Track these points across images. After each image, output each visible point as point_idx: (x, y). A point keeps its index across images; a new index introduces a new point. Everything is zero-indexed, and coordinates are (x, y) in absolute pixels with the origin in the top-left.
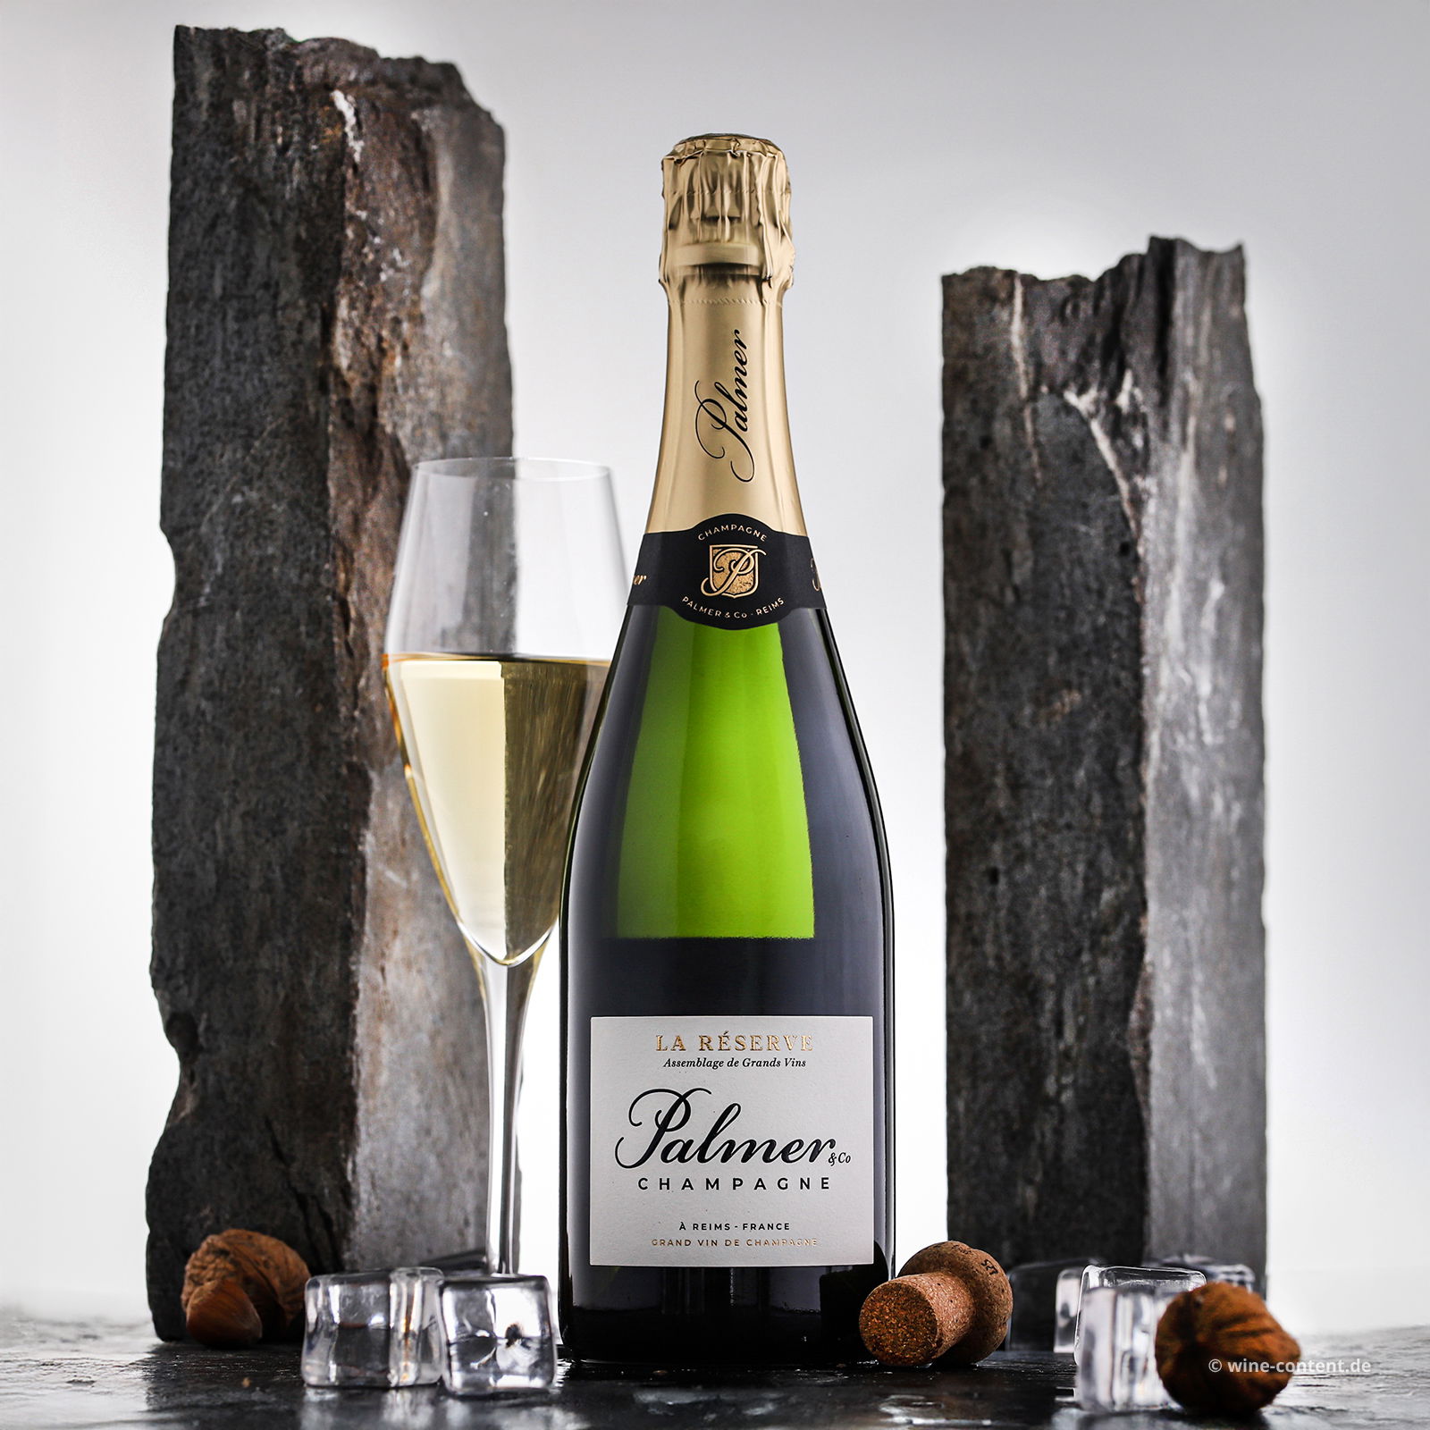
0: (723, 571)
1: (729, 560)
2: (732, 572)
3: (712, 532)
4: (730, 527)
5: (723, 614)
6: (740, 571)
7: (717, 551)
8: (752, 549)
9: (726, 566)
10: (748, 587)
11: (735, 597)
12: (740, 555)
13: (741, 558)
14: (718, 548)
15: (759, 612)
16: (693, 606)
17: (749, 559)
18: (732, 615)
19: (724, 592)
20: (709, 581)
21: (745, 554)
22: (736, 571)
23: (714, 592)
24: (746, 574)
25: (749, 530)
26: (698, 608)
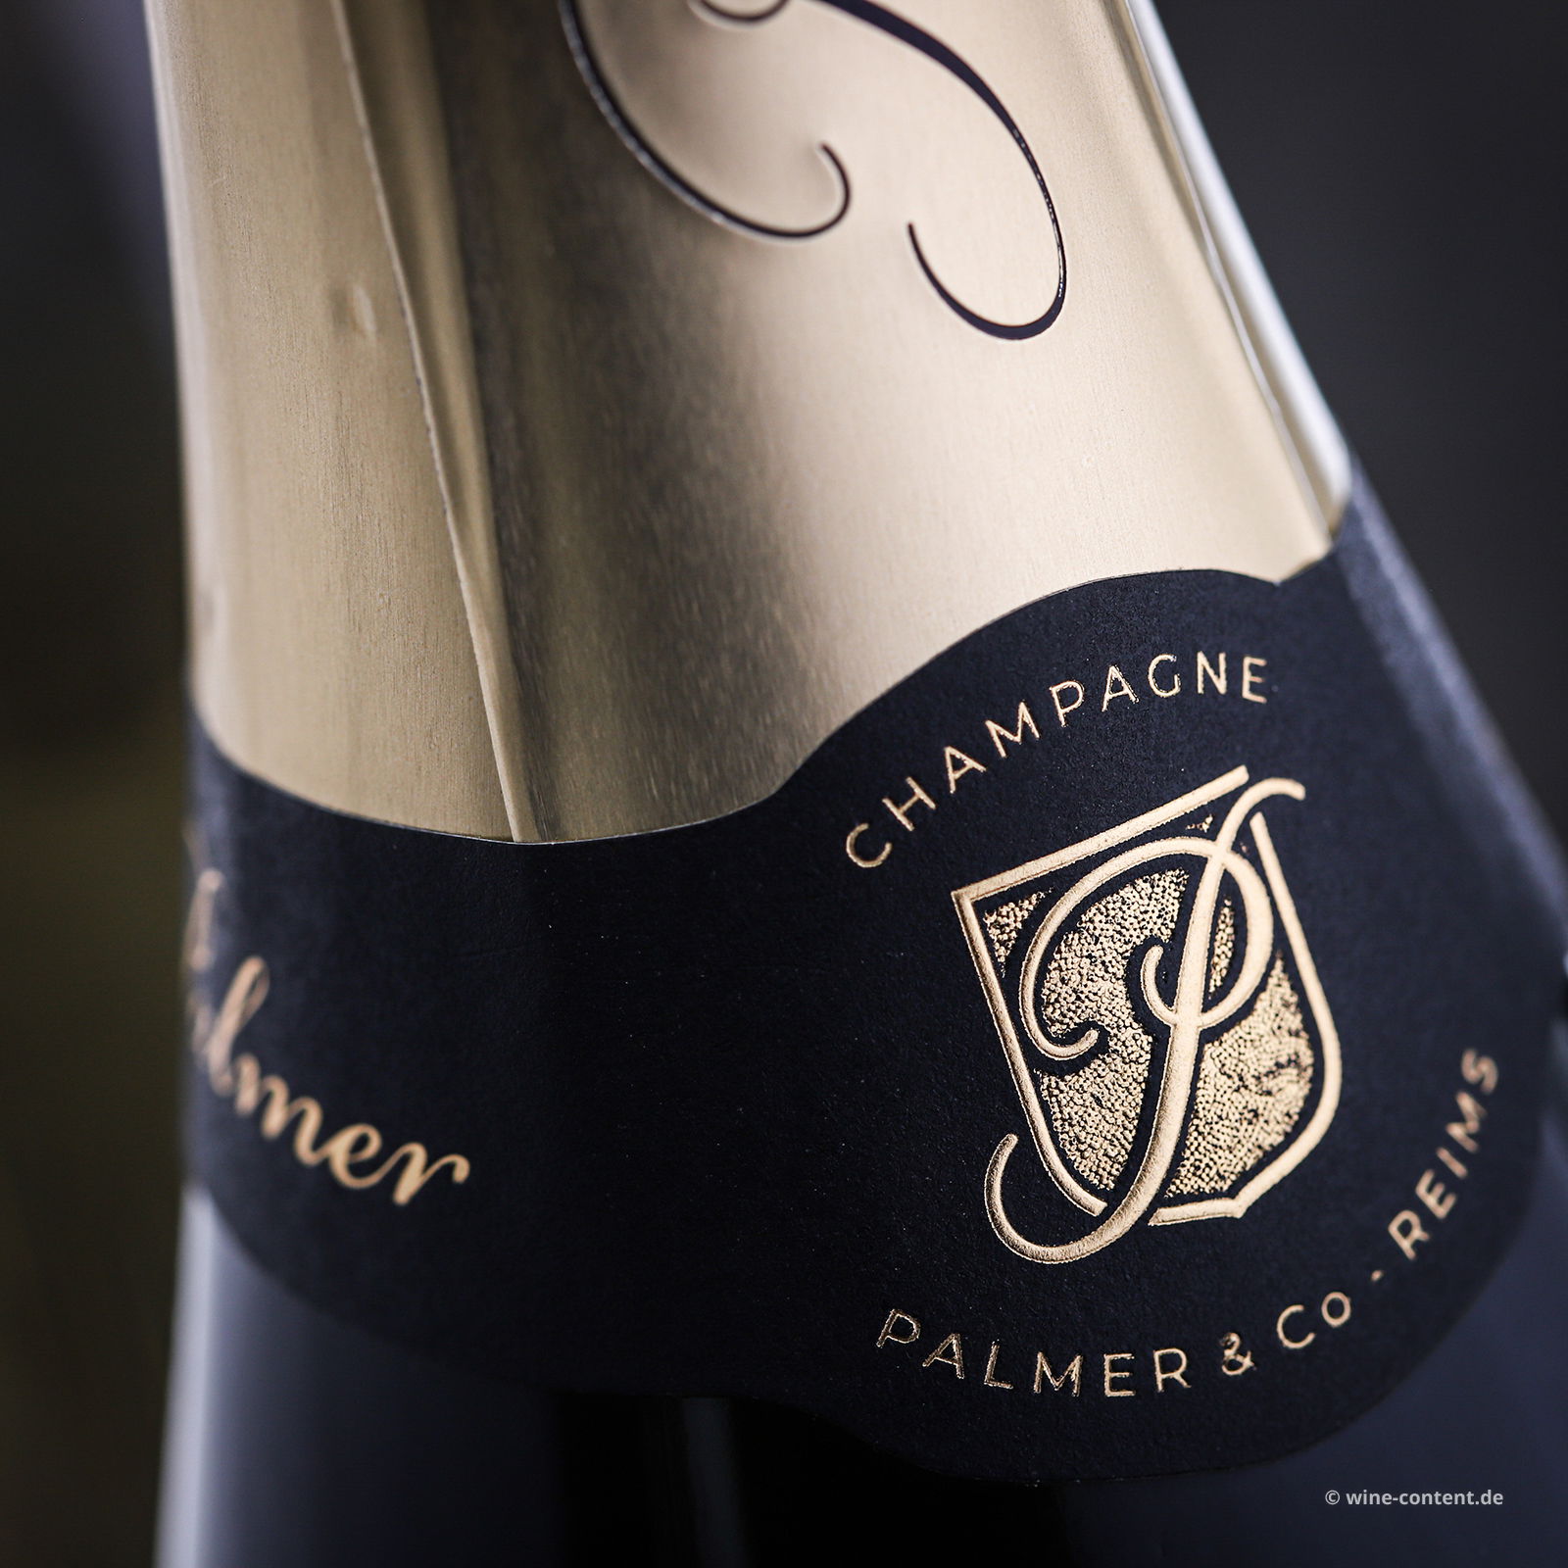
0: (1101, 1048)
1: (1113, 951)
2: (1160, 1035)
3: (935, 783)
4: (1043, 712)
5: (1206, 1359)
6: (1210, 1001)
7: (1014, 916)
9: (1109, 998)
10: (1292, 1091)
11: (1235, 1208)
13: (1187, 902)
14: (1016, 894)
15: (1407, 1235)
16: (974, 1359)
17: (1229, 887)
18: (1260, 1343)
19: (1160, 1201)
20: (1027, 1152)
21: (1194, 866)
22: (1186, 1019)
23: (1088, 1224)
24: (1247, 1009)
25: (1164, 677)
26: (1016, 1367)
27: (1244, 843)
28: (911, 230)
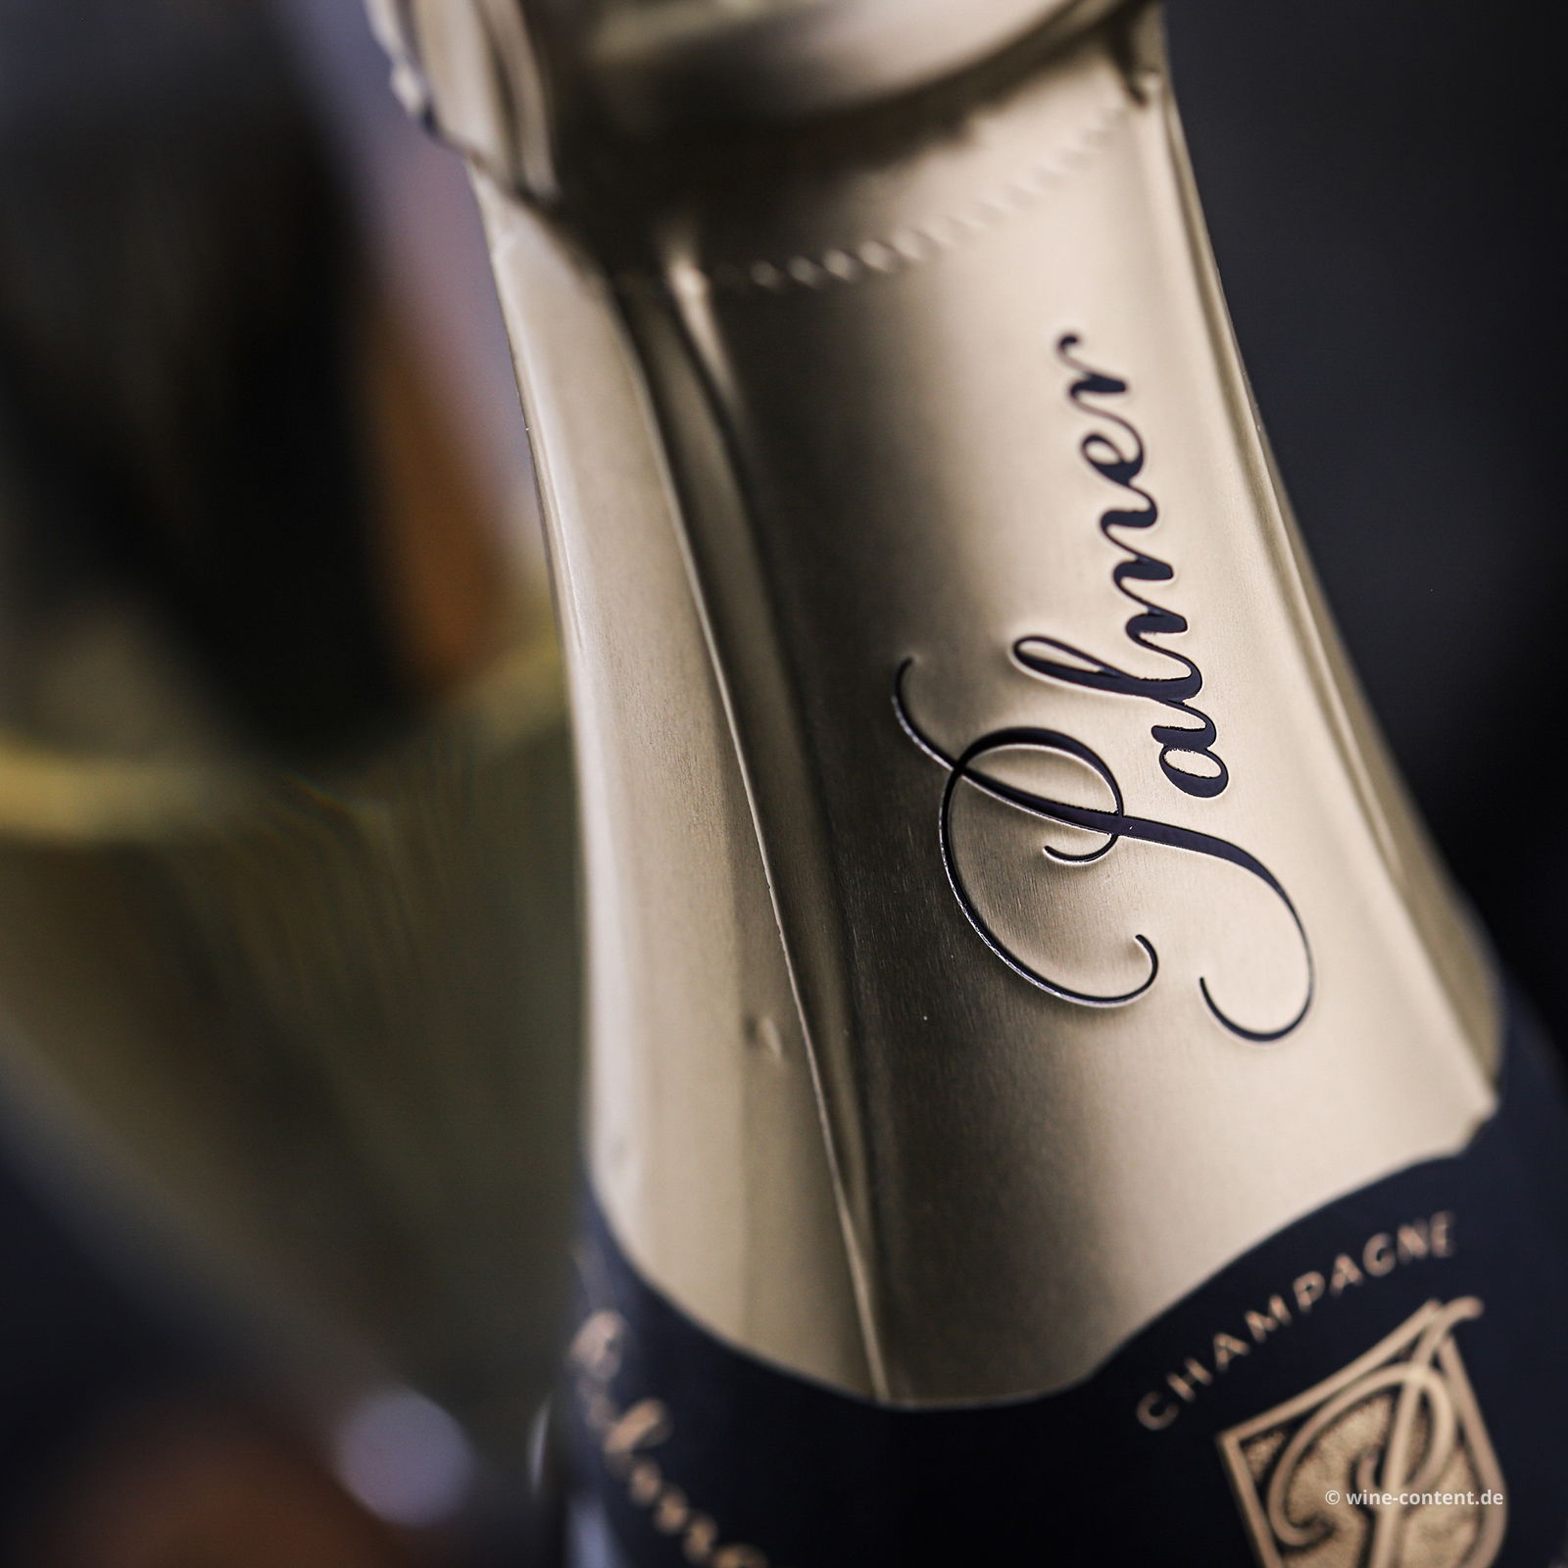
3: (1209, 1362)
4: (1291, 1302)
7: (1263, 1450)
8: (1413, 1346)
12: (1378, 1412)
13: (1390, 1417)
14: (1267, 1434)
27: (1436, 1364)
28: (1202, 981)
